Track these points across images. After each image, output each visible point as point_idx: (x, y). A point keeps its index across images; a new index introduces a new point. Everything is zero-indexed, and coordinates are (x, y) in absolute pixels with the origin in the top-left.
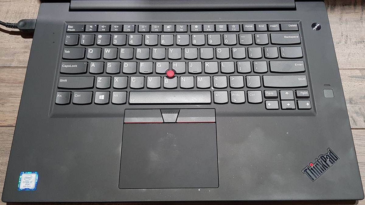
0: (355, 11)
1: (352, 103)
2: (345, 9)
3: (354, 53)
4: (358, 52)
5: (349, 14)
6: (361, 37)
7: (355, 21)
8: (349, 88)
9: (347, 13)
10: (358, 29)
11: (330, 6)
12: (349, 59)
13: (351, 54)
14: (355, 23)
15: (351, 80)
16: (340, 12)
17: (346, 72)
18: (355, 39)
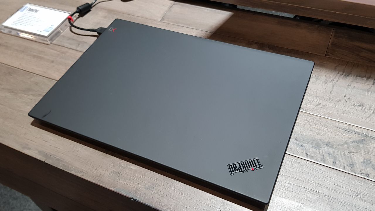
0: (366, 83)
1: (329, 146)
2: (357, 80)
3: (349, 111)
4: (353, 112)
5: (359, 84)
6: (361, 102)
7: (362, 89)
8: (331, 134)
9: (357, 82)
10: (362, 96)
11: (344, 74)
12: (343, 115)
13: (345, 112)
14: (362, 91)
15: (336, 130)
16: (351, 80)
17: (335, 123)
18: (356, 102)
